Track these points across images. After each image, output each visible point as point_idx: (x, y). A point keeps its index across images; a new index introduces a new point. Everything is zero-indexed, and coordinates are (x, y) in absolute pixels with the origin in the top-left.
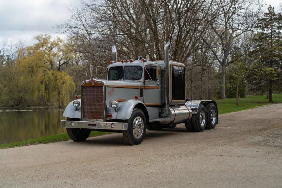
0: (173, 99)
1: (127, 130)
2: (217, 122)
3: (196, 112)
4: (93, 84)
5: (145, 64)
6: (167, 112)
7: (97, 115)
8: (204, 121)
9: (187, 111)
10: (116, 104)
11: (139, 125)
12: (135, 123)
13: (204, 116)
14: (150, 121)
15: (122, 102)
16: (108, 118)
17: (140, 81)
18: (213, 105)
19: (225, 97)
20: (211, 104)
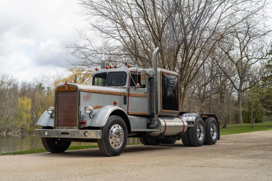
0: (163, 109)
1: (101, 138)
2: (218, 138)
3: (192, 125)
4: (67, 89)
5: (130, 69)
6: (156, 122)
7: (70, 123)
8: (202, 135)
9: (181, 124)
10: (91, 110)
11: (118, 133)
12: (112, 131)
13: (202, 130)
14: (132, 130)
15: (98, 109)
16: (82, 126)
17: (124, 88)
18: (213, 119)
19: (242, 122)
20: (211, 118)
